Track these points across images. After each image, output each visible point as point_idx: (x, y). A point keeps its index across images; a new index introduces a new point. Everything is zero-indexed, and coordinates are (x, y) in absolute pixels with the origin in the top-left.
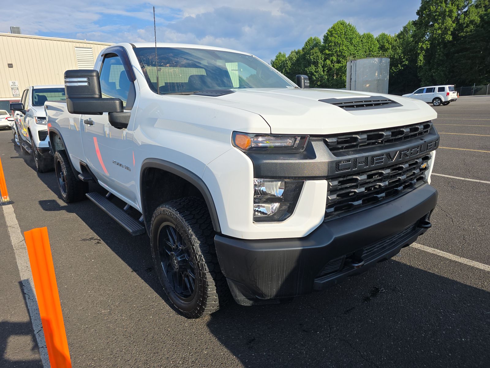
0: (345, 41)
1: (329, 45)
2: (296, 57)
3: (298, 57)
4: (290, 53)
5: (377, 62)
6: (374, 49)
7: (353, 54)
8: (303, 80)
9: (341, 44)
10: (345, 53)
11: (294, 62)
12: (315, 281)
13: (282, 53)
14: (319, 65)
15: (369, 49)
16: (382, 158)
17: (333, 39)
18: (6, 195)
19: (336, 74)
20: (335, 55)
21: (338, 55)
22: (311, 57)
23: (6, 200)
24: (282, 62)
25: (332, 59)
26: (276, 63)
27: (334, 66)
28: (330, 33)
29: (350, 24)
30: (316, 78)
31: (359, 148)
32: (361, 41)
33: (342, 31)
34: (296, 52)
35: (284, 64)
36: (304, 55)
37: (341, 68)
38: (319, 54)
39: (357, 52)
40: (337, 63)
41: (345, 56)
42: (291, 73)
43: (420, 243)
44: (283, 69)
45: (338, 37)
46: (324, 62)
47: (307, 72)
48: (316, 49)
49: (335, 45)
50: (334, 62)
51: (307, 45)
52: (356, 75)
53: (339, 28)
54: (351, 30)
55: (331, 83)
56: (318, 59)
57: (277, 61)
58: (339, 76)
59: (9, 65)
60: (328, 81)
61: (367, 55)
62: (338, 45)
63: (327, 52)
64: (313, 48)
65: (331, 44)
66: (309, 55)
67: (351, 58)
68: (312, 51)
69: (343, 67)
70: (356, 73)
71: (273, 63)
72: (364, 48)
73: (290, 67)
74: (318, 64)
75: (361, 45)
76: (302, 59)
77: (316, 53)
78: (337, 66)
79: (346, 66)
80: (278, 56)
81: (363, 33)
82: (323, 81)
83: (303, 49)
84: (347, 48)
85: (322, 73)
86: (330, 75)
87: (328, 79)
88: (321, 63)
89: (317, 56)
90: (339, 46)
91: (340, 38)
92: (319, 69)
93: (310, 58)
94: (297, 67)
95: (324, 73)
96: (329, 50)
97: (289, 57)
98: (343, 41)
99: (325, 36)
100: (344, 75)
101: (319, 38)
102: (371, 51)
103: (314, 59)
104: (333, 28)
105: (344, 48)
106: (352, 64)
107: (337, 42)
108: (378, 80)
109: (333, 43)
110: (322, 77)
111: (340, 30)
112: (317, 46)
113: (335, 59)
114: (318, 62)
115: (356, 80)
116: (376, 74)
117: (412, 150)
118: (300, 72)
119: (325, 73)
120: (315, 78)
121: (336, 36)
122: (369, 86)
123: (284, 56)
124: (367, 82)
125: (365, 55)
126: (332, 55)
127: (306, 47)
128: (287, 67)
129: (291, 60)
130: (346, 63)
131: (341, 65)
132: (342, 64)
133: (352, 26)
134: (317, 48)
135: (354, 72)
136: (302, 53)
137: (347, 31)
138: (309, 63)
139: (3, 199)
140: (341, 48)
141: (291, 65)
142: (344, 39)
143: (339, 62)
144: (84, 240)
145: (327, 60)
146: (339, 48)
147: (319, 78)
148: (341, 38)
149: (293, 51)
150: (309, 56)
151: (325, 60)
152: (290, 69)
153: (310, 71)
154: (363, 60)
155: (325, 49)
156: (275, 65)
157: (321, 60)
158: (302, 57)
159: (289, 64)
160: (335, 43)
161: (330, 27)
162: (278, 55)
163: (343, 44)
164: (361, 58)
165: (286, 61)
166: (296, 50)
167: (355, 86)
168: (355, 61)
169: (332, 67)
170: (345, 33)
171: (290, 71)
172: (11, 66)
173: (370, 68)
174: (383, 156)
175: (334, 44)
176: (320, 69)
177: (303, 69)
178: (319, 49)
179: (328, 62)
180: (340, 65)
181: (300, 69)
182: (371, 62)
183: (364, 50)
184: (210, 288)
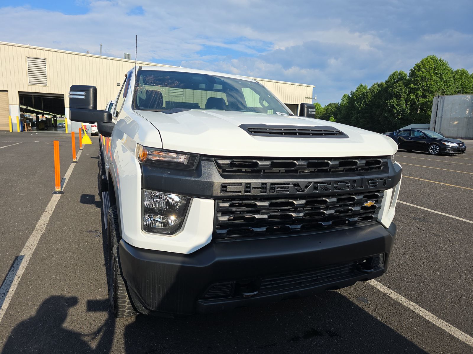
0: (434, 76)
1: (415, 79)
2: (378, 90)
3: (380, 90)
4: (372, 86)
5: (469, 100)
6: (467, 86)
7: (442, 89)
8: (306, 108)
9: (429, 79)
10: (432, 88)
11: (375, 94)
12: (199, 301)
13: (364, 85)
14: (402, 99)
15: (462, 86)
16: (288, 187)
17: (420, 73)
18: (59, 186)
19: (420, 109)
20: (421, 89)
21: (424, 90)
22: (394, 90)
23: (58, 190)
24: (362, 94)
25: (417, 93)
26: (356, 94)
27: (418, 100)
28: (418, 68)
29: (442, 59)
30: (397, 111)
31: (262, 174)
32: (454, 77)
33: (431, 66)
34: (378, 85)
35: (364, 96)
36: (387, 88)
37: (426, 103)
38: (403, 88)
39: (447, 87)
40: (422, 98)
41: (433, 91)
42: (370, 105)
43: (400, 294)
44: (363, 100)
45: (427, 71)
46: (408, 96)
47: (387, 104)
48: (400, 83)
49: (422, 79)
50: (420, 97)
51: (391, 79)
52: (442, 111)
53: (428, 63)
54: (442, 65)
55: (414, 117)
56: (402, 93)
57: (357, 92)
58: (423, 111)
59: (118, 83)
60: (410, 115)
61: (459, 91)
62: (426, 79)
63: (412, 86)
64: (397, 81)
65: (417, 78)
66: (392, 88)
67: (439, 93)
68: (395, 84)
69: (429, 102)
70: (442, 109)
71: (353, 94)
72: (456, 84)
73: (370, 99)
74: (401, 97)
75: (452, 81)
76: (384, 92)
77: (399, 87)
78: (422, 100)
79: (432, 102)
80: (359, 88)
81: (457, 69)
82: (405, 115)
83: (386, 82)
84: (435, 83)
85: (405, 107)
86: (413, 109)
87: (410, 113)
88: (405, 97)
89: (401, 90)
90: (427, 81)
91: (428, 73)
92: (401, 102)
93: (392, 91)
94: (378, 99)
95: (406, 107)
96: (415, 85)
97: (370, 89)
98: (431, 76)
99: (411, 71)
100: (429, 110)
101: (405, 72)
102: (464, 87)
103: (397, 92)
104: (422, 62)
105: (432, 83)
106: (439, 100)
107: (425, 77)
108: (469, 118)
109: (420, 77)
110: (404, 111)
111: (429, 65)
112: (402, 80)
113: (420, 93)
114: (400, 95)
115: (443, 116)
116: (467, 112)
117: (337, 184)
118: (380, 104)
119: (408, 107)
120: (395, 111)
121: (424, 71)
122: (457, 124)
123: (365, 88)
124: (455, 119)
125: (457, 91)
126: (417, 89)
127: (390, 80)
128: (368, 98)
129: (372, 92)
130: (433, 98)
131: (427, 100)
132: (429, 98)
133: (444, 61)
134: (402, 82)
135: (441, 108)
136: (385, 86)
137: (437, 66)
138: (391, 96)
139: (56, 189)
140: (429, 82)
141: (371, 97)
142: (433, 74)
143: (424, 96)
144: (89, 232)
145: (412, 95)
146: (426, 83)
147: (400, 112)
148: (430, 73)
149: (376, 83)
150: (392, 90)
151: (409, 93)
152: (369, 101)
153: (391, 104)
154: (453, 96)
155: (411, 83)
156: (354, 96)
157: (405, 93)
158: (384, 89)
159: (370, 96)
160: (422, 77)
161: (419, 62)
162: (359, 86)
163: (431, 79)
164: (451, 94)
165: (367, 92)
166: (379, 83)
167: (441, 122)
168: (443, 97)
169: (416, 101)
170: (435, 68)
171: (370, 103)
172: (119, 85)
173: (460, 105)
174: (289, 185)
175: (420, 79)
176: (403, 103)
177: (383, 102)
178: (404, 83)
179: (412, 96)
180: (425, 100)
181: (380, 101)
182: (462, 99)
183: (456, 86)
184: (120, 290)
